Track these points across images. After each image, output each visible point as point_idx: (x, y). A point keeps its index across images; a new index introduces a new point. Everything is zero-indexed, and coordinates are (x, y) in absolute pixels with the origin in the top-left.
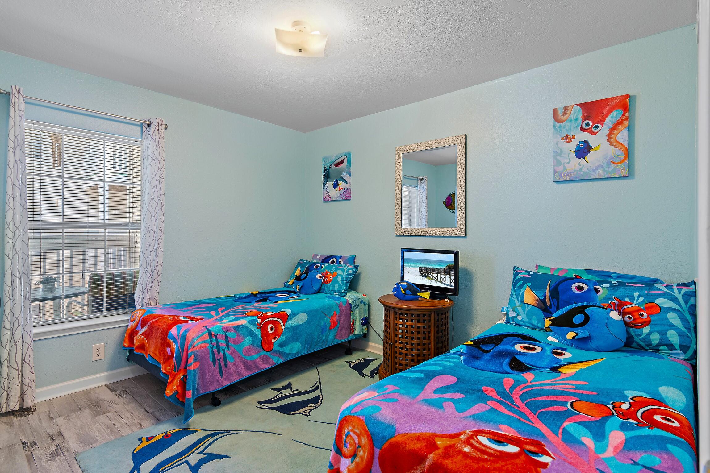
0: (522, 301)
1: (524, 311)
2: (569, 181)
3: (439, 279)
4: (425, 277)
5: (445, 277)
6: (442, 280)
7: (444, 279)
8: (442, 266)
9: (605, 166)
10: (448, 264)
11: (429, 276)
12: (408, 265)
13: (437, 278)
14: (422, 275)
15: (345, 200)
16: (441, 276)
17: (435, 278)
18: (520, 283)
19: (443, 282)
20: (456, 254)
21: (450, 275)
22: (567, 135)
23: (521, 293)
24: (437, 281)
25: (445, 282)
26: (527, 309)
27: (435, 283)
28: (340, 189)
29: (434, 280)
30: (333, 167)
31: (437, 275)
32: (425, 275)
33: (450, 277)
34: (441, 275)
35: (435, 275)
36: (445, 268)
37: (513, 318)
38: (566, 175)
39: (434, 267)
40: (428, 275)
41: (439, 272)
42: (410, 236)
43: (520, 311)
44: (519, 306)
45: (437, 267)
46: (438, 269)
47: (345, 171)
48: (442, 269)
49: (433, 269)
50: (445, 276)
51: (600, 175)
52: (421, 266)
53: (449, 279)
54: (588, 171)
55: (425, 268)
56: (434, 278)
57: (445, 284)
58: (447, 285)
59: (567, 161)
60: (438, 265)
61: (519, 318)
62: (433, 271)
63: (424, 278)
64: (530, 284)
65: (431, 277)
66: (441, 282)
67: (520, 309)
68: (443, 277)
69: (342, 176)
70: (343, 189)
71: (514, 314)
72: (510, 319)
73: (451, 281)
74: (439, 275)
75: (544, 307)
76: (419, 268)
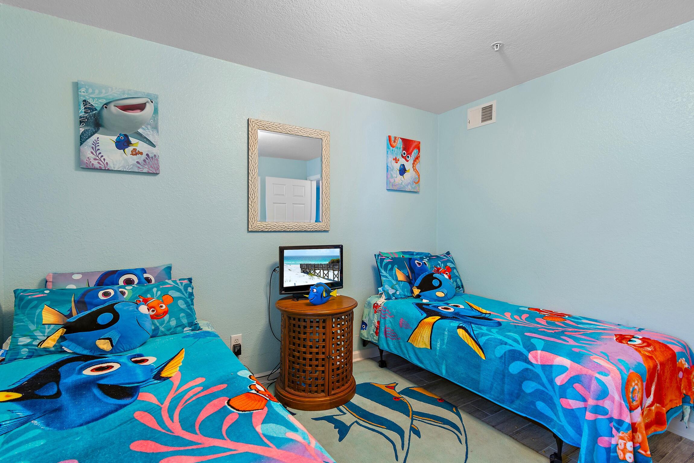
0: (397, 280)
1: (400, 286)
2: (396, 190)
3: (322, 275)
4: (307, 273)
5: (328, 273)
6: (324, 275)
7: (327, 275)
8: (325, 261)
9: (411, 183)
10: (331, 259)
11: (312, 272)
12: (289, 262)
13: (319, 274)
14: (304, 272)
15: (148, 174)
16: (323, 272)
17: (318, 274)
18: (390, 266)
19: (326, 277)
20: (341, 247)
21: (334, 270)
22: (396, 158)
23: (394, 274)
24: (320, 277)
25: (328, 277)
26: (401, 285)
27: (318, 279)
28: (135, 153)
29: (316, 276)
30: (113, 109)
31: (319, 271)
32: (307, 272)
33: (333, 272)
34: (323, 270)
35: (317, 271)
36: (328, 263)
37: (394, 294)
38: (395, 186)
39: (316, 263)
40: (310, 271)
41: (321, 268)
42: (271, 232)
43: (397, 287)
44: (396, 284)
45: (319, 263)
46: (321, 264)
47: (148, 124)
48: (325, 264)
49: (315, 265)
50: (328, 271)
51: (409, 189)
52: (302, 262)
53: (332, 274)
54: (405, 185)
55: (306, 265)
56: (316, 274)
57: (328, 279)
58: (330, 280)
59: (396, 176)
60: (322, 260)
61: (398, 293)
62: (316, 267)
63: (305, 275)
64: (396, 266)
65: (313, 273)
66: (324, 278)
67: (397, 286)
68: (326, 272)
69: (140, 131)
70: (144, 154)
71: (394, 291)
72: (392, 296)
73: (335, 276)
74: (322, 271)
75: (409, 281)
76: (301, 265)
